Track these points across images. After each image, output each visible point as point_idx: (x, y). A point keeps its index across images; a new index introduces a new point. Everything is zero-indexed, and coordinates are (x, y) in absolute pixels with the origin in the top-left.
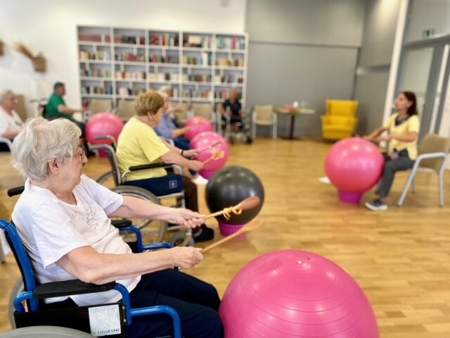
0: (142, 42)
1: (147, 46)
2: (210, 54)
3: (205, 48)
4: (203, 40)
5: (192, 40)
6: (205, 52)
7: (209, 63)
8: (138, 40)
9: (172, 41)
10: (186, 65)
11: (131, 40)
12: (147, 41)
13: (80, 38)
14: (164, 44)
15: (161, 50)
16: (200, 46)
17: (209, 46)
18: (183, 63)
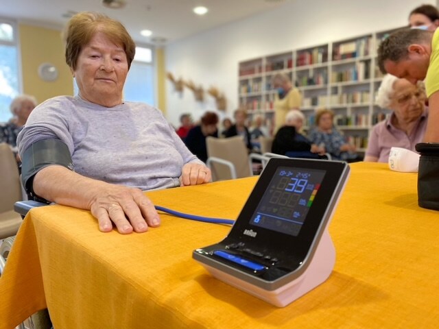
0: (290, 66)
1: (294, 69)
2: (367, 62)
3: (361, 56)
4: (358, 48)
5: (343, 49)
6: (361, 61)
7: (367, 75)
8: (286, 63)
9: (320, 57)
10: (335, 84)
11: (280, 66)
12: (294, 63)
13: (241, 73)
14: (311, 62)
15: (307, 71)
16: (353, 55)
17: (366, 53)
18: (332, 82)
